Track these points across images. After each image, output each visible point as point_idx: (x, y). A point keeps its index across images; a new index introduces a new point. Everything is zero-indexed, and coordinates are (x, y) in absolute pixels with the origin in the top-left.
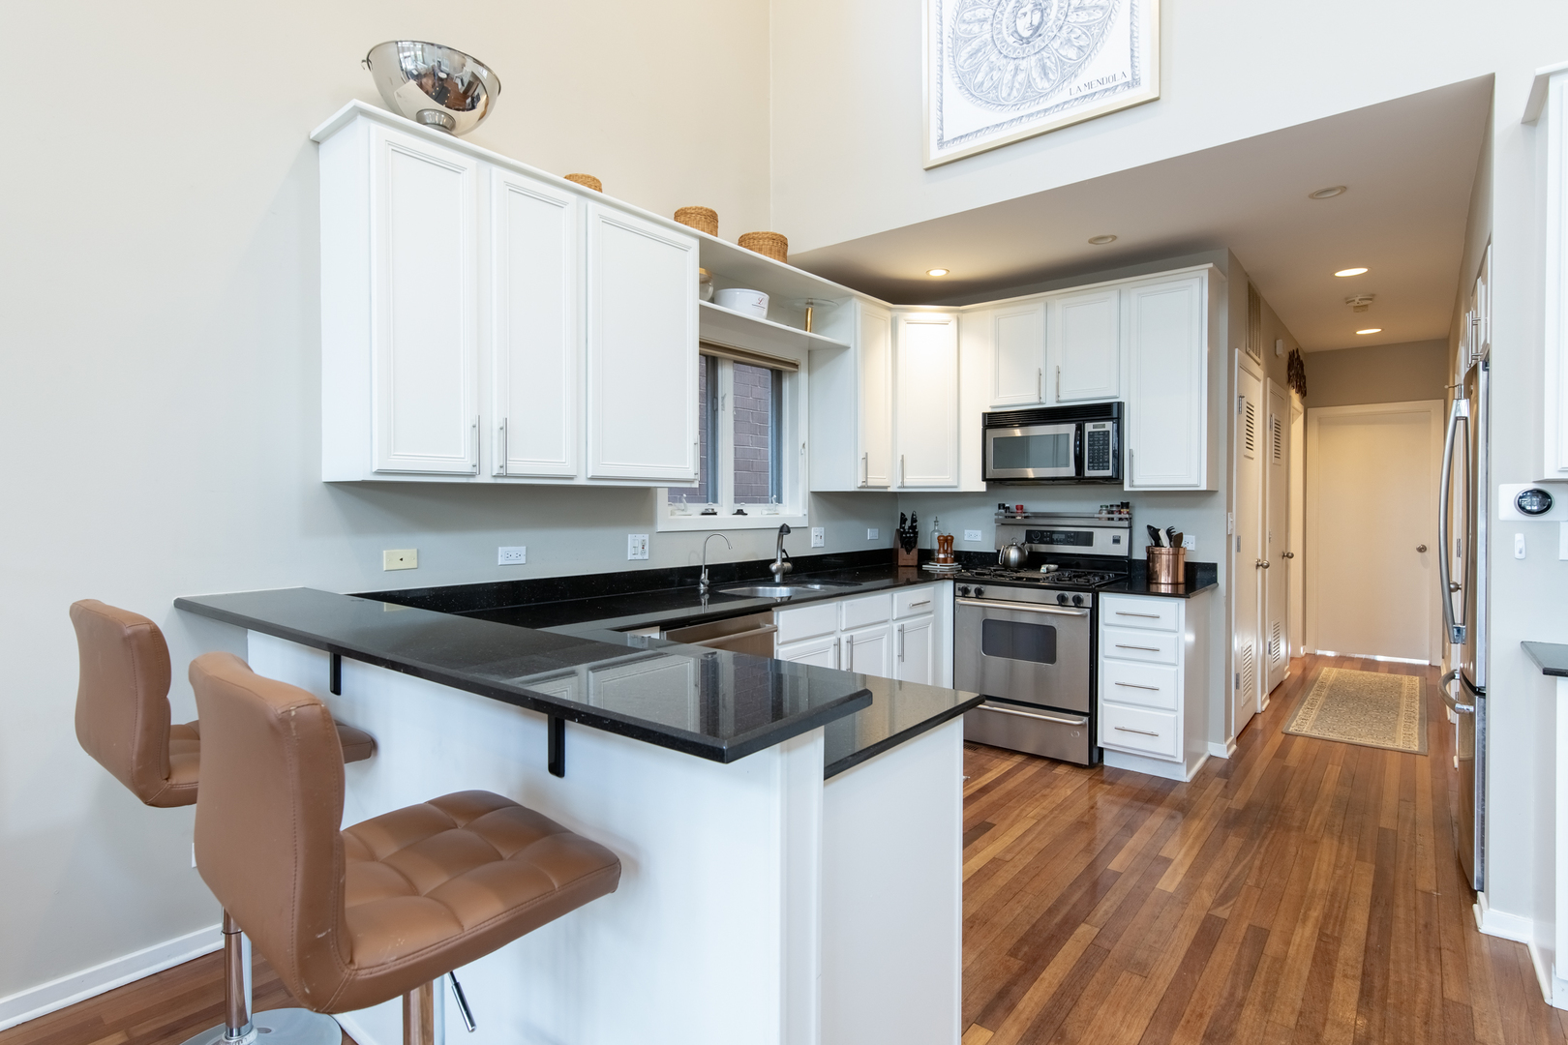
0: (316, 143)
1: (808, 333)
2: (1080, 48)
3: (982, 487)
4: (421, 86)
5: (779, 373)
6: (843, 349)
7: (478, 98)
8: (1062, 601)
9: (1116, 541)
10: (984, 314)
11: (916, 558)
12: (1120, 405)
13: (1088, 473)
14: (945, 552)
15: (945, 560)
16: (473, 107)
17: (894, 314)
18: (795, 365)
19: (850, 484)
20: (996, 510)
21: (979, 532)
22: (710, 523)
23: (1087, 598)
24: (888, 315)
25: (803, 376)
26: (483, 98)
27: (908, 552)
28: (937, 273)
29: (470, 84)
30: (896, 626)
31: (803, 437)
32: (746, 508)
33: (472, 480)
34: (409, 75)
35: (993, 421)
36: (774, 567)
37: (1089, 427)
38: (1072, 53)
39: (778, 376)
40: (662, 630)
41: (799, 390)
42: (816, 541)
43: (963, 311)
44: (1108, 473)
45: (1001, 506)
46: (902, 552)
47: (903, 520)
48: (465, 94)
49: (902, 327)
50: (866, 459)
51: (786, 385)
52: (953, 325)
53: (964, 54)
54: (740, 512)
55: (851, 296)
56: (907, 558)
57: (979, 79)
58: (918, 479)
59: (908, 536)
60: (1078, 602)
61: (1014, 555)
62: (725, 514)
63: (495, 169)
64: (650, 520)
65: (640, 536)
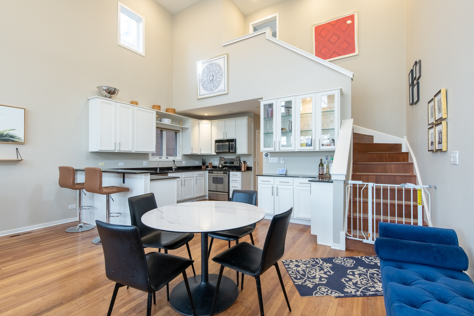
0: (89, 99)
1: (181, 126)
2: (218, 84)
3: (215, 154)
4: (106, 91)
5: (176, 132)
6: (188, 128)
7: (116, 92)
8: (224, 173)
9: (237, 163)
10: (215, 122)
11: (205, 167)
12: (235, 140)
13: (231, 151)
14: (210, 166)
15: (210, 167)
16: (115, 94)
17: (199, 121)
18: (179, 131)
19: (189, 153)
20: (219, 158)
21: (217, 162)
22: (160, 160)
23: (228, 172)
24: (198, 122)
25: (181, 133)
26: (117, 92)
27: (204, 166)
28: (206, 115)
29: (114, 91)
30: (195, 178)
31: (181, 144)
33: (114, 152)
34: (104, 90)
35: (217, 141)
36: (173, 168)
37: (231, 143)
38: (217, 84)
39: (176, 133)
41: (180, 135)
42: (184, 164)
43: (212, 121)
44: (233, 151)
45: (220, 157)
46: (203, 166)
47: (203, 160)
48: (114, 92)
49: (201, 124)
50: (192, 148)
51: (178, 135)
52: (210, 124)
53: (203, 81)
54: (167, 158)
55: (189, 119)
56: (204, 167)
57: (205, 86)
58: (203, 152)
59: (204, 163)
60: (226, 173)
61: (220, 166)
62: (164, 158)
63: (118, 103)
64: (148, 159)
65: (146, 162)
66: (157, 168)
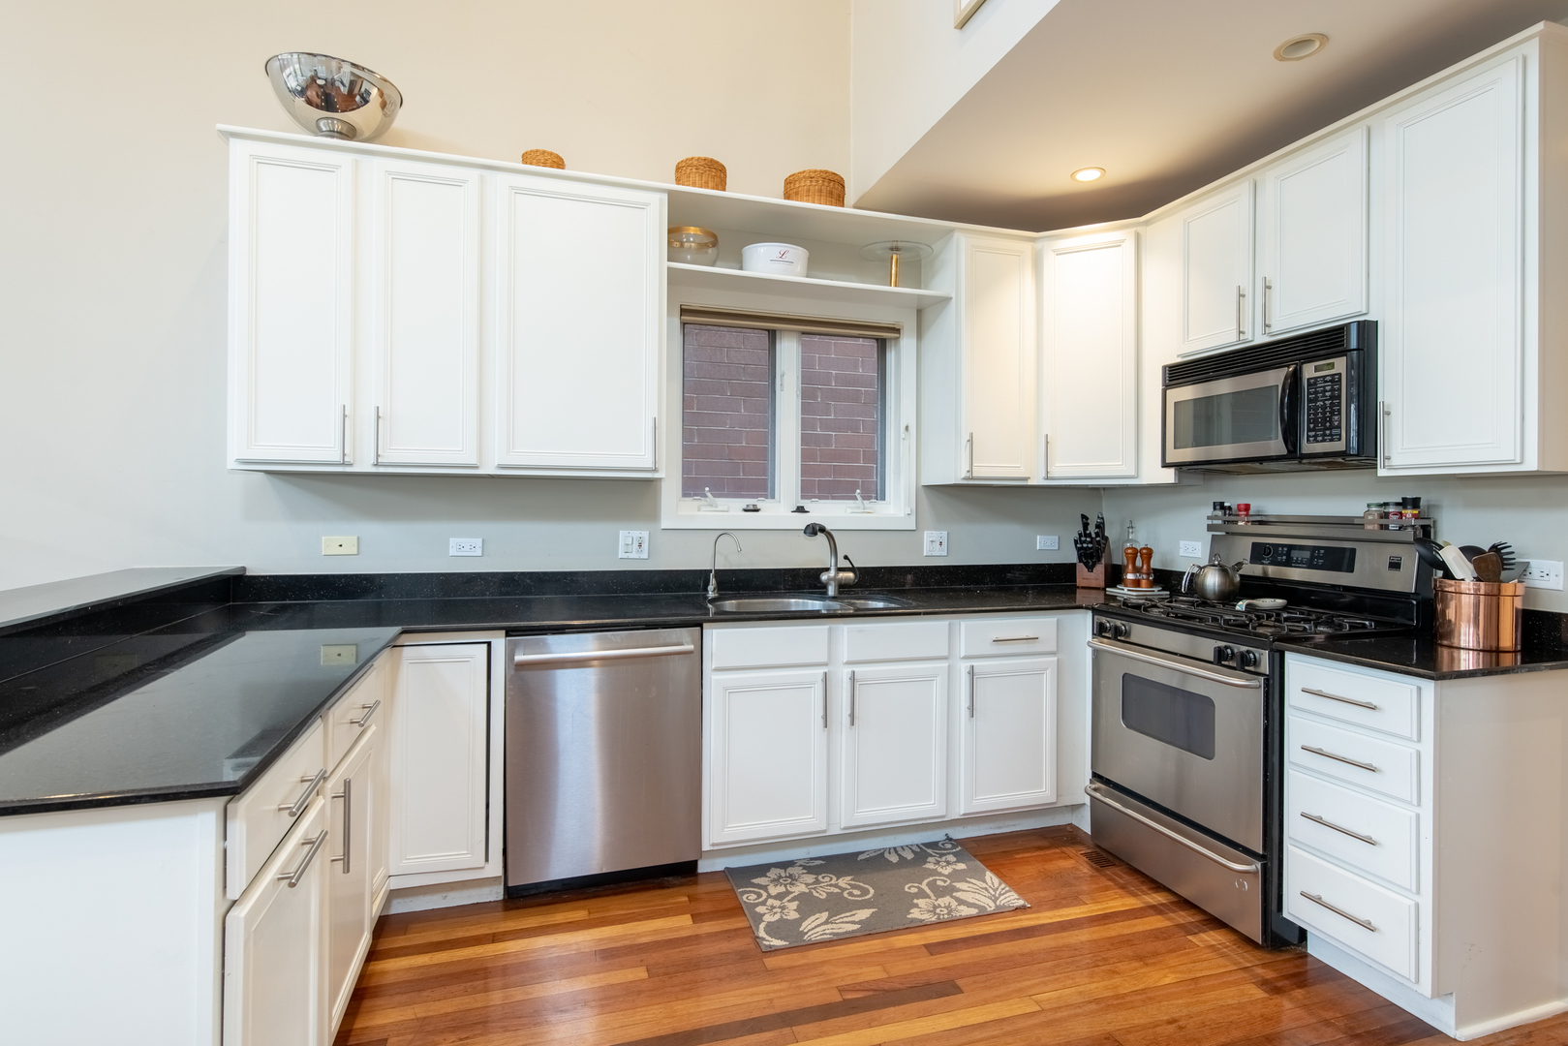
3: (1169, 476)
4: (306, 97)
5: (882, 339)
6: (946, 300)
8: (1221, 656)
9: (1395, 565)
10: (1170, 221)
11: (1102, 577)
13: (1308, 447)
14: (1136, 570)
15: (1137, 583)
16: (366, 101)
17: (1038, 245)
18: (898, 331)
19: (956, 475)
20: (1210, 511)
21: (1194, 542)
22: (752, 521)
24: (1027, 247)
25: (907, 344)
26: (374, 92)
27: (1091, 568)
28: (1088, 177)
29: (352, 83)
30: (964, 667)
31: (908, 416)
32: (807, 504)
35: (1178, 374)
36: (824, 577)
37: (1309, 371)
39: (882, 345)
40: (507, 635)
41: (903, 356)
42: (934, 548)
43: (1147, 223)
44: (1339, 446)
45: (1222, 506)
46: (1081, 569)
47: (1086, 526)
48: (351, 94)
49: (1050, 262)
50: (971, 441)
51: (891, 356)
52: (1129, 246)
54: (800, 510)
55: (952, 231)
56: (1090, 577)
58: (1073, 466)
59: (1092, 547)
61: (1212, 580)
62: (779, 511)
64: (653, 515)
65: (636, 534)
66: (706, 573)
